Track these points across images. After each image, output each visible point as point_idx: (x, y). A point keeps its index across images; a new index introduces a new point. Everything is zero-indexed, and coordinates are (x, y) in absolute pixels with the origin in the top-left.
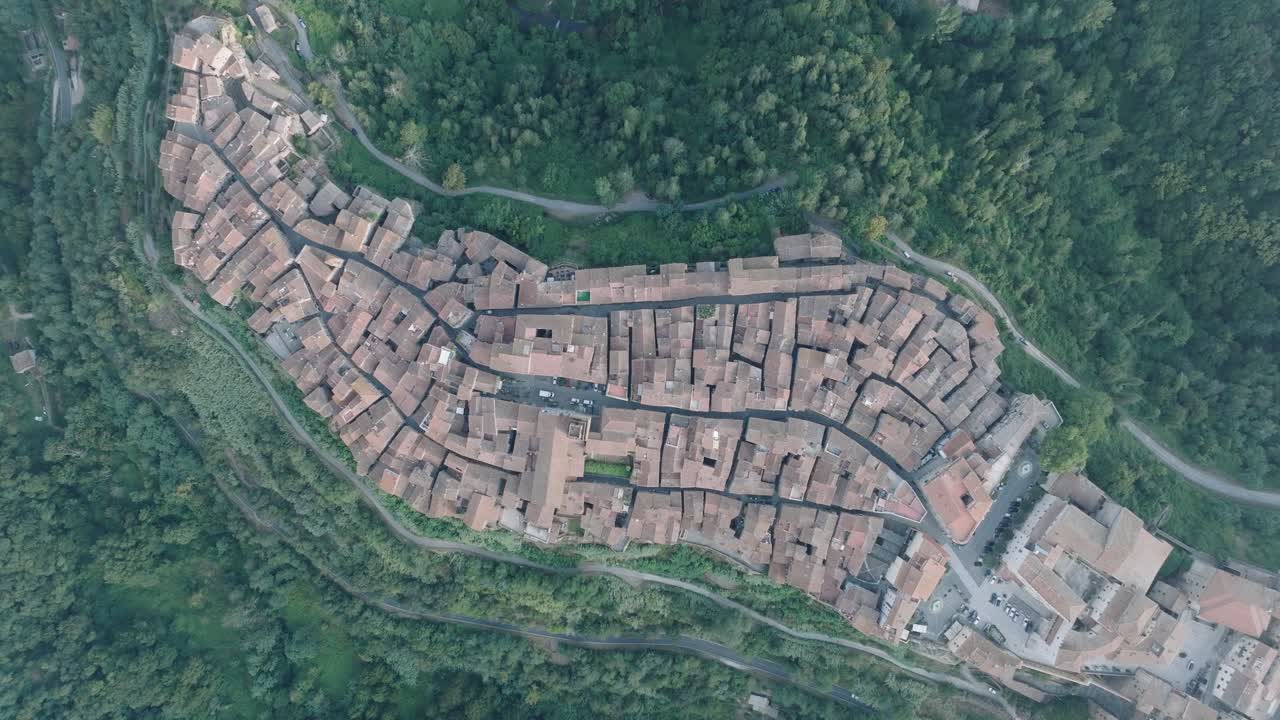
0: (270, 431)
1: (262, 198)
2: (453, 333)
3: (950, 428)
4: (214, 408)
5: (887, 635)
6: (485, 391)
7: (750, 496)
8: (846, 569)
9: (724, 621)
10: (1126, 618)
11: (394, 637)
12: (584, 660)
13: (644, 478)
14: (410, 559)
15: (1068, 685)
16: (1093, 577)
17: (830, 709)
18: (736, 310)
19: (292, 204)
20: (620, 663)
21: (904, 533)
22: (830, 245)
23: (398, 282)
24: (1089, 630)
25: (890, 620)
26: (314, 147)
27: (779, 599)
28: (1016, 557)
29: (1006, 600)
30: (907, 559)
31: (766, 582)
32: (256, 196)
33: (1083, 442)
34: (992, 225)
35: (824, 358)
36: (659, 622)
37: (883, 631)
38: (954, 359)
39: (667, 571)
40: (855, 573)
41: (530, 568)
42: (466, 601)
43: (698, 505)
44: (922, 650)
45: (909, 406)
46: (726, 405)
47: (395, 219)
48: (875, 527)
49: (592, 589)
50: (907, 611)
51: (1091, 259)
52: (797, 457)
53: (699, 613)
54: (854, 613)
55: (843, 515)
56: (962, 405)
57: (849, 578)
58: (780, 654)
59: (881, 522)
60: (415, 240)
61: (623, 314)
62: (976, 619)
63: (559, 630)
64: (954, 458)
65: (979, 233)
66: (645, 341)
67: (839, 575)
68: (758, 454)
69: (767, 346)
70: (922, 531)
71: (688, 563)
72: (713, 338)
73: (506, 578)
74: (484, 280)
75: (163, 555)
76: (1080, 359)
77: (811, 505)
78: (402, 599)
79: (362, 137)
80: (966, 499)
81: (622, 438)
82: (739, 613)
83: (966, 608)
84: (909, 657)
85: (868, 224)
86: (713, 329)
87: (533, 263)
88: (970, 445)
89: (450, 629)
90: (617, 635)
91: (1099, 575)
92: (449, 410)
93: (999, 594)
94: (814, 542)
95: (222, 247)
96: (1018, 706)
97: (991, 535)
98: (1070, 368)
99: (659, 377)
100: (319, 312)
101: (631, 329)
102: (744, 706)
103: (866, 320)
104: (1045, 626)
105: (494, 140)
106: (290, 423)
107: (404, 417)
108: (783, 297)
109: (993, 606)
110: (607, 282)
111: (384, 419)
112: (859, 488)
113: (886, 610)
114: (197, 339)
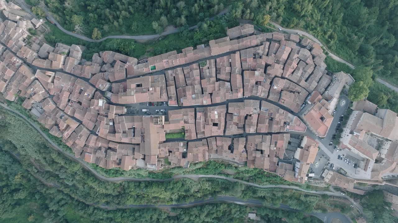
0: (44, 148)
1: (17, 54)
2: (103, 93)
3: (310, 92)
4: (22, 144)
5: (299, 180)
6: (120, 114)
7: (234, 135)
8: (278, 157)
9: (233, 187)
10: (397, 154)
11: (108, 218)
12: (182, 213)
13: (190, 136)
14: (105, 187)
15: (374, 186)
16: (378, 141)
17: (280, 213)
18: (216, 62)
19: (30, 54)
20: (195, 211)
21: (298, 138)
22: (249, 28)
23: (78, 77)
24: (380, 162)
25: (300, 174)
26: (39, 32)
27: (253, 174)
28: (346, 139)
29: (344, 156)
30: (302, 148)
31: (247, 169)
32: (15, 54)
33: (365, 86)
34: (311, 13)
35: (254, 74)
36: (208, 192)
37: (297, 179)
38: (307, 64)
39: (207, 172)
40: (282, 157)
41: (153, 182)
42: (132, 199)
43: (214, 143)
44: (313, 183)
45: (292, 86)
46: (218, 100)
47: (73, 53)
48: (287, 137)
49: (179, 185)
50: (306, 169)
51: (351, 21)
52: (250, 115)
53: (223, 186)
54: (284, 174)
55: (273, 135)
56: (314, 81)
57: (280, 160)
58: (257, 196)
59: (289, 135)
60: (83, 60)
61: (170, 72)
62: (333, 167)
63: (170, 203)
64: (314, 103)
65: (307, 16)
66: (181, 81)
67: (276, 160)
68: (234, 117)
69: (231, 73)
70: (306, 136)
71: (215, 167)
72: (208, 74)
73: (145, 187)
74: (112, 70)
75: (16, 204)
76: (355, 58)
77: (259, 134)
78: (107, 203)
79: (59, 26)
80: (322, 119)
81: (178, 121)
82: (238, 183)
83: (329, 163)
84: (308, 187)
85: (263, 18)
86: (207, 70)
87: (130, 58)
88: (320, 97)
89: (128, 211)
90: (193, 200)
91: (381, 139)
92: (107, 124)
93: (341, 155)
94: (263, 149)
95: (5, 77)
96: (354, 198)
97: (334, 132)
98: (351, 62)
99: (188, 93)
100: (49, 96)
101: (174, 77)
102: (247, 218)
103: (269, 55)
104: (362, 164)
105: (111, 17)
106: (50, 143)
107: (90, 131)
108: (234, 52)
109: (339, 160)
110: (161, 60)
111: (81, 133)
112: (278, 123)
113: (297, 170)
114: (8, 118)
